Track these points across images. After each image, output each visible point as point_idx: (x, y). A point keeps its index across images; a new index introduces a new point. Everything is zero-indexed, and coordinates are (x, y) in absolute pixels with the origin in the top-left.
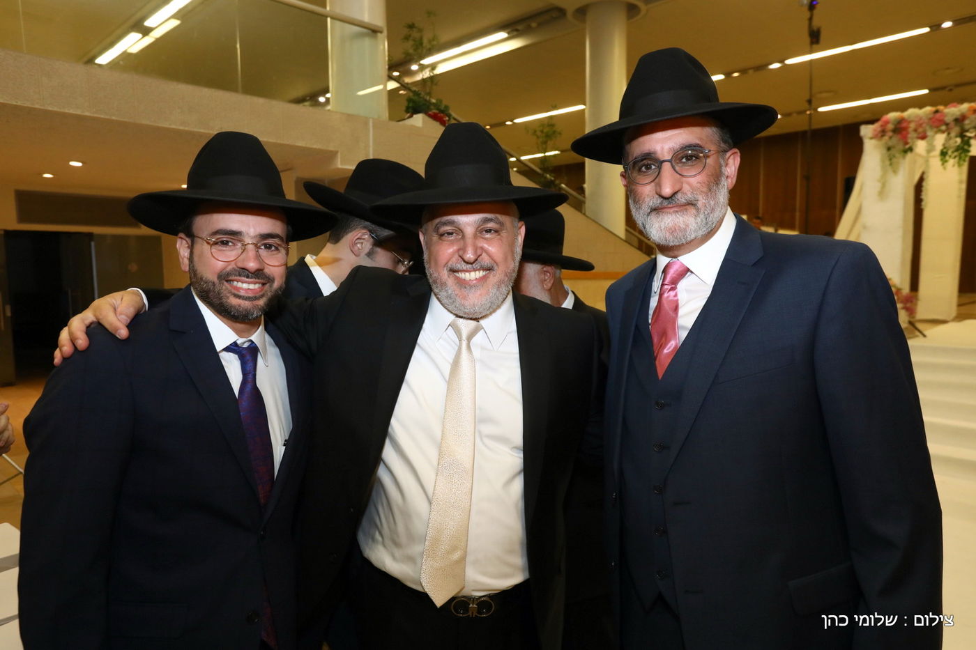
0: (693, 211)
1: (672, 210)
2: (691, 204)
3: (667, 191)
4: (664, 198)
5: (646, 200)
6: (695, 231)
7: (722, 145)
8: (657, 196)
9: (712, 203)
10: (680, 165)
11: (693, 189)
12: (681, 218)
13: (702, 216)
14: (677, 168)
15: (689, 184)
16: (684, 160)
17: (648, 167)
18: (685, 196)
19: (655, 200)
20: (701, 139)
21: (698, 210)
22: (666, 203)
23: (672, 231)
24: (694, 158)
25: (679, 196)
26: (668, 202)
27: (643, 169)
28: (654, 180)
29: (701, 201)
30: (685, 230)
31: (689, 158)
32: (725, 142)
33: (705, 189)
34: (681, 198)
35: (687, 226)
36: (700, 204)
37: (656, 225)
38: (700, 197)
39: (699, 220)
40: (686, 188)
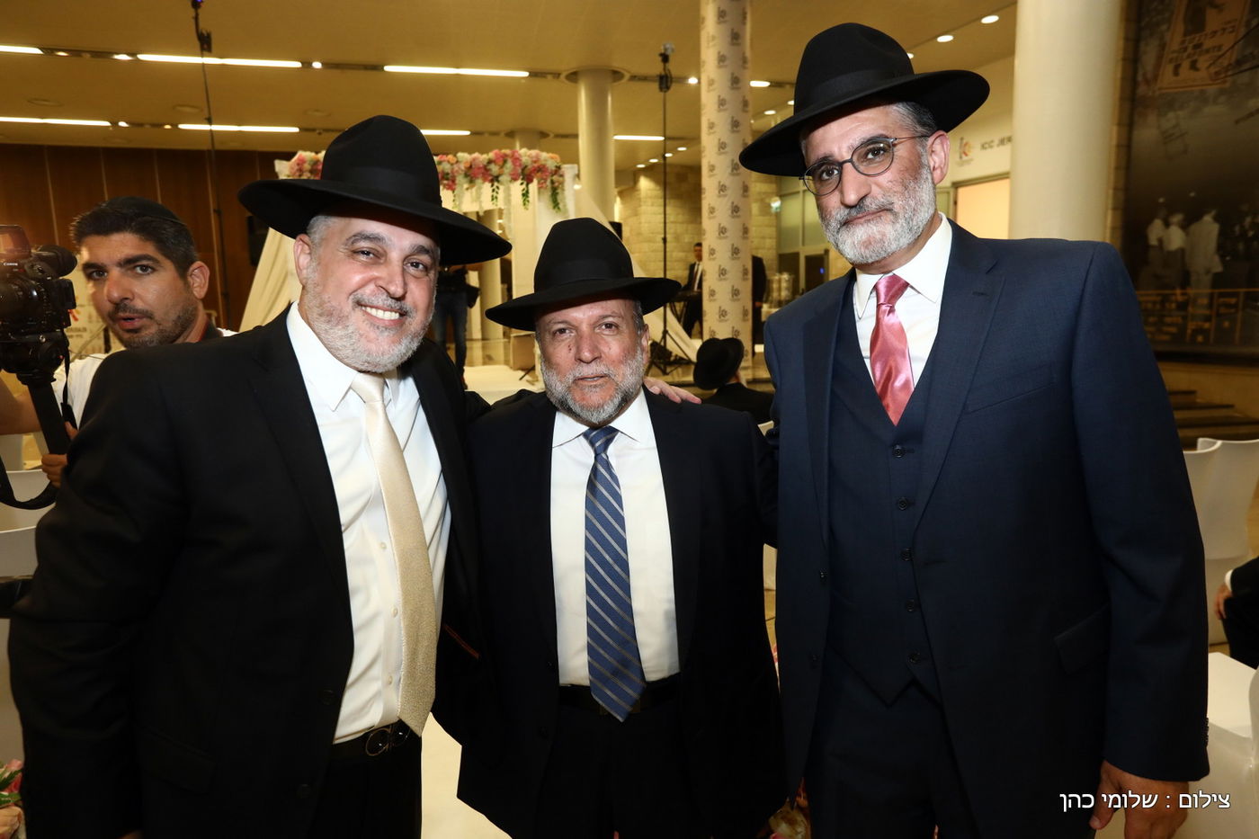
0: (890, 217)
1: (862, 220)
2: (886, 209)
3: (852, 198)
4: (849, 207)
5: (834, 213)
6: (897, 239)
7: (920, 129)
8: (842, 207)
9: (912, 203)
10: (865, 164)
11: (885, 191)
12: (875, 228)
13: (902, 221)
14: (862, 168)
15: (878, 185)
16: (870, 156)
17: (830, 173)
18: (877, 199)
19: (842, 211)
20: (886, 128)
21: (896, 215)
22: (854, 212)
23: (867, 244)
24: (882, 152)
25: (868, 201)
26: (857, 212)
27: (824, 175)
28: (837, 187)
29: (898, 204)
30: (882, 241)
31: (876, 152)
32: (923, 124)
33: (899, 188)
34: (871, 204)
35: (884, 235)
36: (896, 208)
37: (849, 241)
38: (895, 199)
39: (898, 226)
40: (875, 189)
